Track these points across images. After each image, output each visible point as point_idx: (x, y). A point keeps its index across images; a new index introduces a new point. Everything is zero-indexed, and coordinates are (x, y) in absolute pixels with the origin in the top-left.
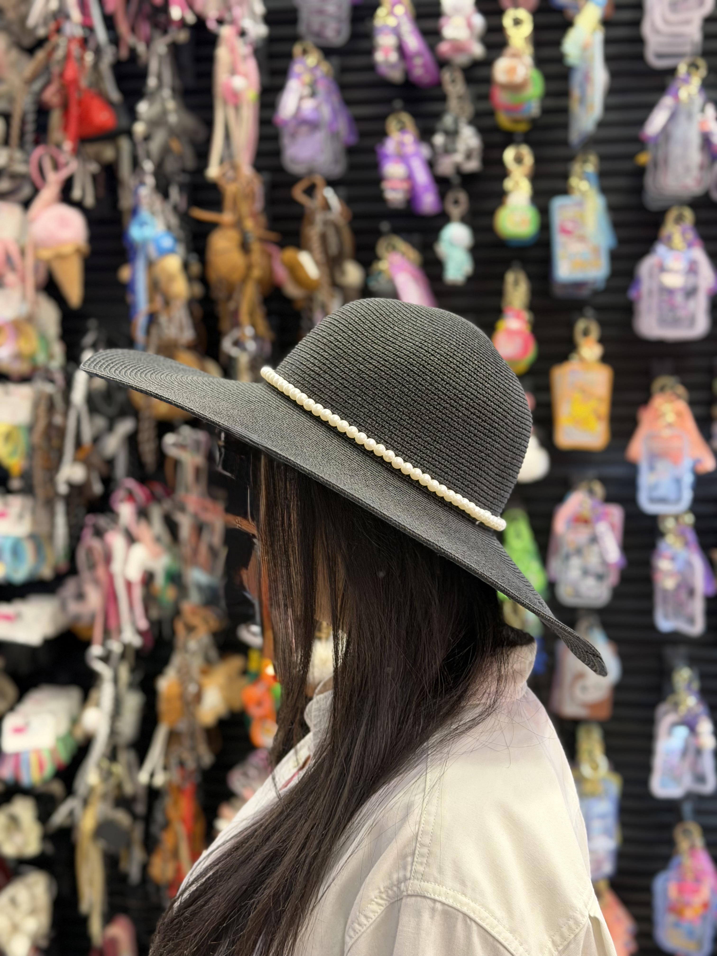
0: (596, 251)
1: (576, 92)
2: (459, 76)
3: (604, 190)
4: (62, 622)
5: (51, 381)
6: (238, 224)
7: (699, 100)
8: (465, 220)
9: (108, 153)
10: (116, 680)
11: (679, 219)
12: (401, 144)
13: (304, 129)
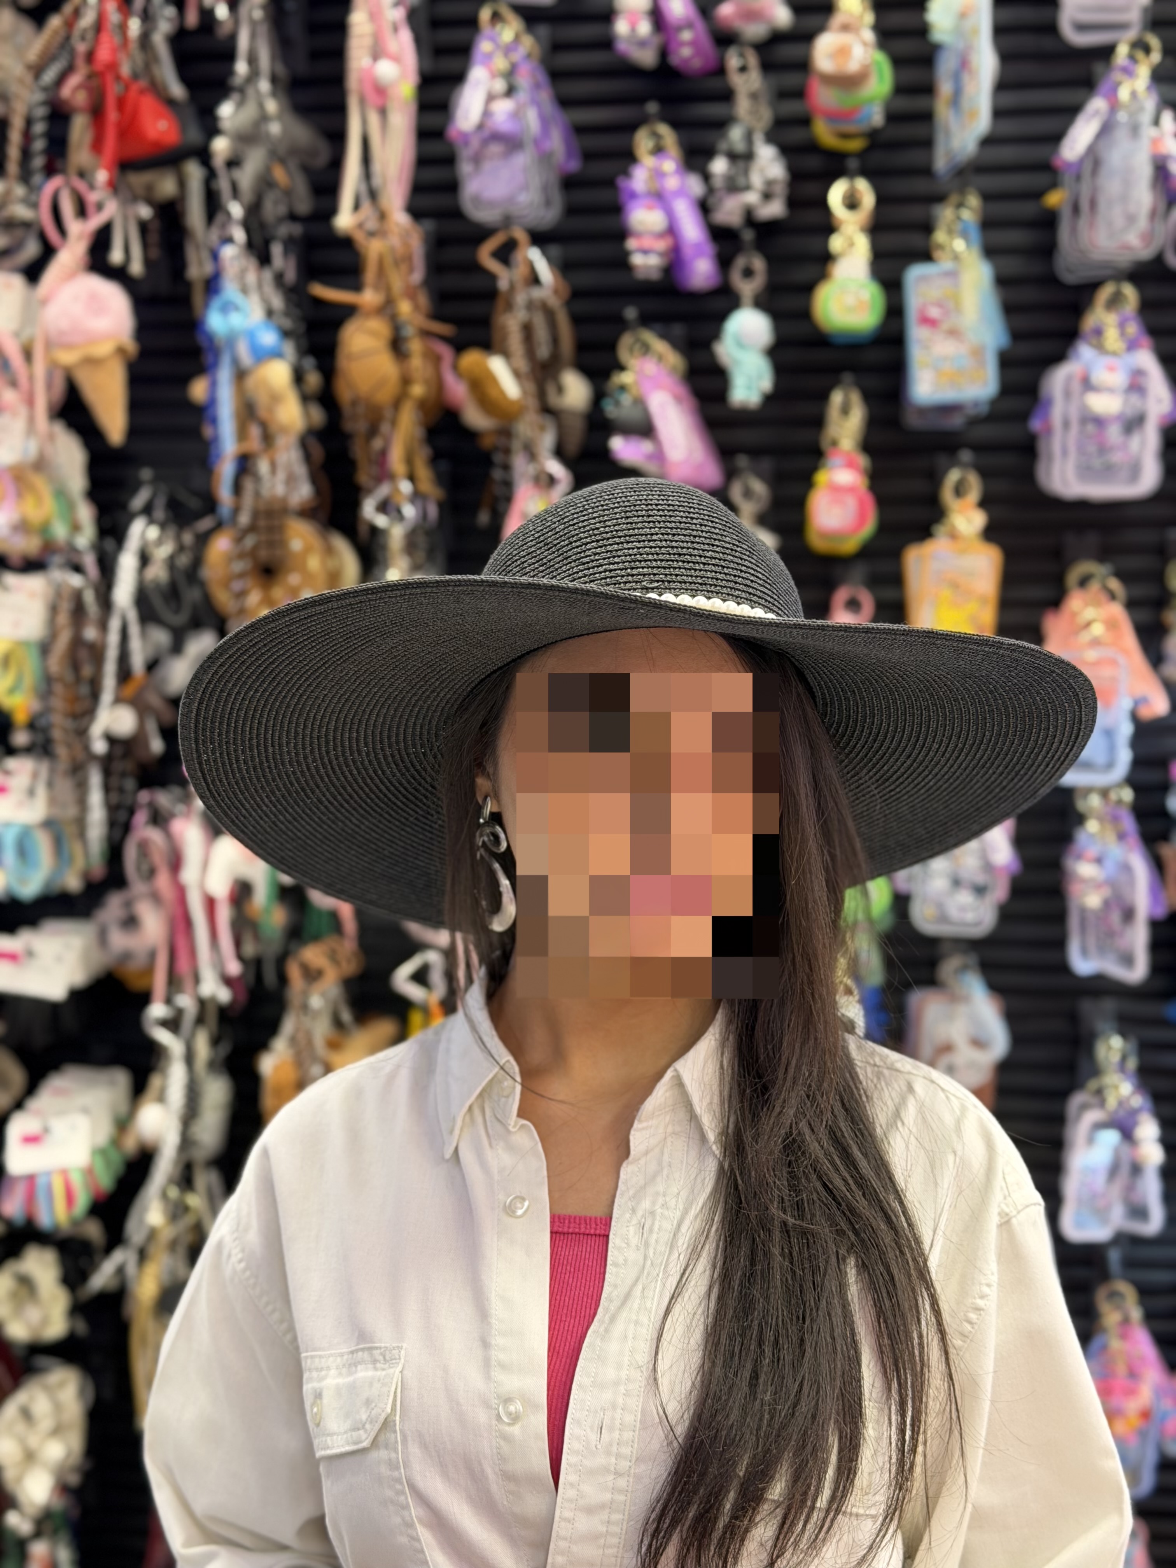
0: (977, 353)
1: (945, 88)
2: (752, 60)
3: (990, 252)
4: (99, 962)
5: (78, 568)
6: (387, 309)
7: (1150, 103)
8: (762, 303)
9: (167, 186)
10: (189, 1058)
11: (1115, 301)
12: (658, 174)
13: (495, 148)
